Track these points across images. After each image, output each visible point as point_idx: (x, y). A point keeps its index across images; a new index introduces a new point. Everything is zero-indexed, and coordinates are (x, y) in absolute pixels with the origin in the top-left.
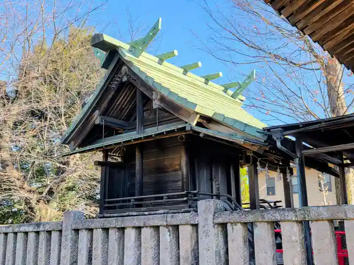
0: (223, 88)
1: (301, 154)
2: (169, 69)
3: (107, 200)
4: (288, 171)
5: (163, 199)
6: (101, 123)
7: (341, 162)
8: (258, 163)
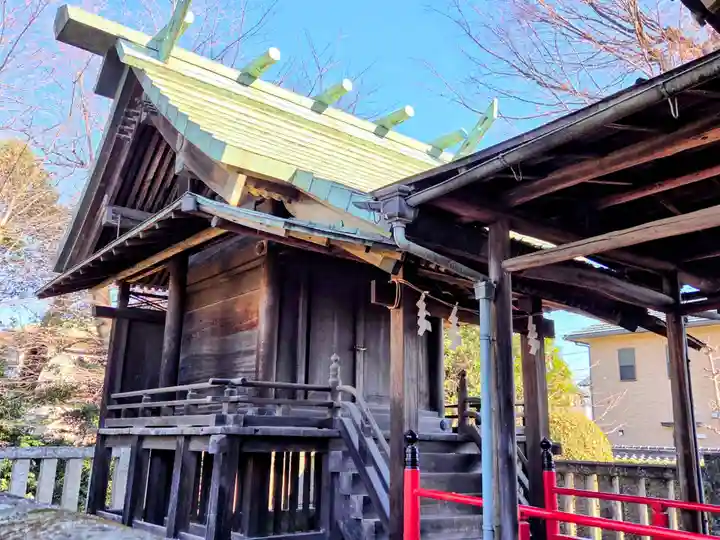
0: (430, 148)
1: (501, 270)
2: (265, 95)
3: (114, 396)
4: (532, 327)
5: (185, 399)
6: (113, 222)
7: (670, 300)
8: (421, 304)
